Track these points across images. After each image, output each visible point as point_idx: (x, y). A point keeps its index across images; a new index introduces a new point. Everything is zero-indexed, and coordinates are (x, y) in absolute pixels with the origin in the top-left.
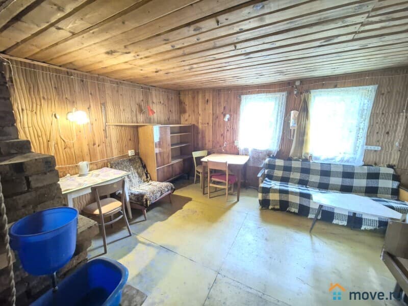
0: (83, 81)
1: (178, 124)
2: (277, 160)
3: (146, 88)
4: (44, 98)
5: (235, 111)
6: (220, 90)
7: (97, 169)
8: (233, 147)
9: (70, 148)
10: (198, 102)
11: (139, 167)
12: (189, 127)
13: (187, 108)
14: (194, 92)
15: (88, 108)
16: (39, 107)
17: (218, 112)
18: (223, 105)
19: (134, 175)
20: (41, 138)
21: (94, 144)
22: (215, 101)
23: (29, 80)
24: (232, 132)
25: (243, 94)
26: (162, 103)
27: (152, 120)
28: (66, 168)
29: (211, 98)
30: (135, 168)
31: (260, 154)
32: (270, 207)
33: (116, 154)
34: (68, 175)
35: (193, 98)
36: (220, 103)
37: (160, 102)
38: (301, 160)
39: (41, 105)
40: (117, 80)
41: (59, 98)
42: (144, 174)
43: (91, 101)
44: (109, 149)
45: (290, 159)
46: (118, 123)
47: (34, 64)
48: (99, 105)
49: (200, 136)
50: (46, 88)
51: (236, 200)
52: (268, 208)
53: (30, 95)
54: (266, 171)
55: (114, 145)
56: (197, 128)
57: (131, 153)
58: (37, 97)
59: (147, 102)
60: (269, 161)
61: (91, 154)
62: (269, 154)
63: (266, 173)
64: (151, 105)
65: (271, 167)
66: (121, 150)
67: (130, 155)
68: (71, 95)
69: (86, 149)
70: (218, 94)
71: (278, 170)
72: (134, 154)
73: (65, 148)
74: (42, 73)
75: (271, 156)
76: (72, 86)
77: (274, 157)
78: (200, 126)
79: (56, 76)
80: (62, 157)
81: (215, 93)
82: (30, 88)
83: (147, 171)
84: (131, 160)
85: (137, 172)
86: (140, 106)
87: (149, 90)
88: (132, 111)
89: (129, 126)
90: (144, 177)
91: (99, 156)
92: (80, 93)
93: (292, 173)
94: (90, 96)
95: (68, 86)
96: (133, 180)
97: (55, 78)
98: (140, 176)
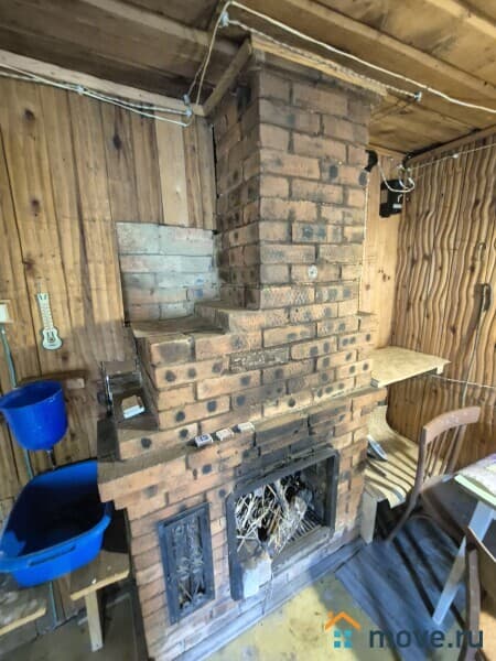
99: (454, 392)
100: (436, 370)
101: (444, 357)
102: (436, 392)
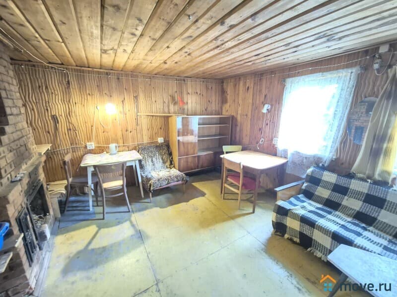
0: (118, 79)
1: (219, 114)
2: (326, 173)
3: (181, 80)
4: (89, 94)
5: (277, 101)
6: (263, 74)
7: (129, 150)
8: (272, 146)
9: (107, 132)
10: (239, 90)
11: (165, 154)
12: (228, 118)
13: (228, 97)
14: (236, 79)
15: (123, 101)
16: (86, 101)
17: (258, 102)
18: (264, 92)
19: (158, 160)
20: (87, 124)
21: (127, 131)
22: (255, 88)
23: (80, 81)
24: (271, 127)
25: (289, 76)
26: (199, 93)
27: (186, 110)
28: (104, 147)
29: (252, 85)
30: (161, 154)
31: (305, 160)
32: (286, 236)
33: (146, 140)
34: (105, 152)
35: (235, 86)
36: (260, 91)
37: (197, 93)
38: (369, 181)
39: (87, 99)
40: (149, 75)
41: (100, 94)
42: (169, 161)
43: (125, 95)
44: (139, 135)
45: (351, 176)
46: (149, 113)
47: (83, 70)
48: (133, 97)
49: (238, 129)
50: (91, 88)
51: (251, 211)
52: (283, 236)
53: (80, 93)
54: (305, 184)
55: (145, 132)
56: (236, 119)
57: (160, 140)
58: (85, 93)
59: (182, 93)
60: (313, 172)
61: (124, 138)
62: (317, 162)
63: (303, 187)
64: (185, 96)
65: (314, 181)
66: (151, 137)
67: (159, 142)
68: (109, 91)
69: (120, 134)
70: (260, 79)
71: (324, 187)
72: (163, 142)
73: (104, 132)
74: (89, 76)
75: (321, 165)
76: (110, 84)
77: (324, 168)
78: (239, 118)
79: (98, 76)
80: (101, 139)
81: (256, 79)
82: (80, 87)
83: (172, 158)
84: (159, 147)
85: (162, 159)
86: (173, 98)
87: (184, 81)
88: (164, 102)
89: (160, 116)
90: (168, 164)
91: (130, 140)
92: (116, 89)
93: (346, 197)
94: (125, 90)
95: (107, 84)
96: (156, 164)
97: (97, 78)
98: (164, 162)
99: (58, 154)
100: (48, 149)
101: (48, 143)
102: (50, 157)
